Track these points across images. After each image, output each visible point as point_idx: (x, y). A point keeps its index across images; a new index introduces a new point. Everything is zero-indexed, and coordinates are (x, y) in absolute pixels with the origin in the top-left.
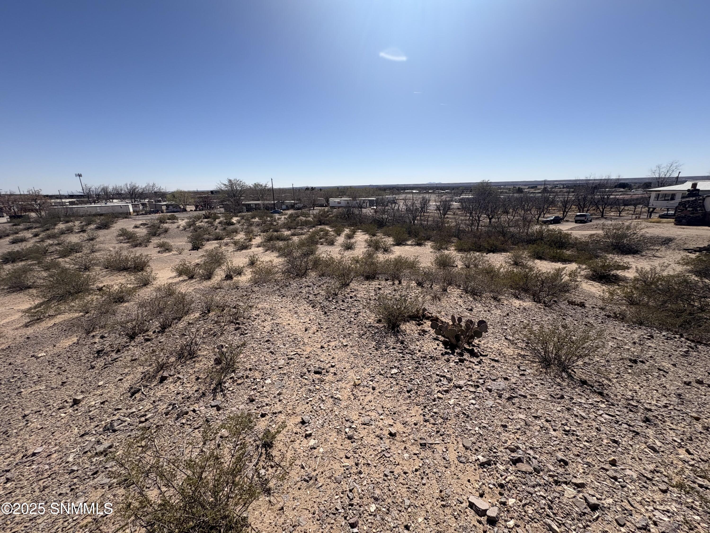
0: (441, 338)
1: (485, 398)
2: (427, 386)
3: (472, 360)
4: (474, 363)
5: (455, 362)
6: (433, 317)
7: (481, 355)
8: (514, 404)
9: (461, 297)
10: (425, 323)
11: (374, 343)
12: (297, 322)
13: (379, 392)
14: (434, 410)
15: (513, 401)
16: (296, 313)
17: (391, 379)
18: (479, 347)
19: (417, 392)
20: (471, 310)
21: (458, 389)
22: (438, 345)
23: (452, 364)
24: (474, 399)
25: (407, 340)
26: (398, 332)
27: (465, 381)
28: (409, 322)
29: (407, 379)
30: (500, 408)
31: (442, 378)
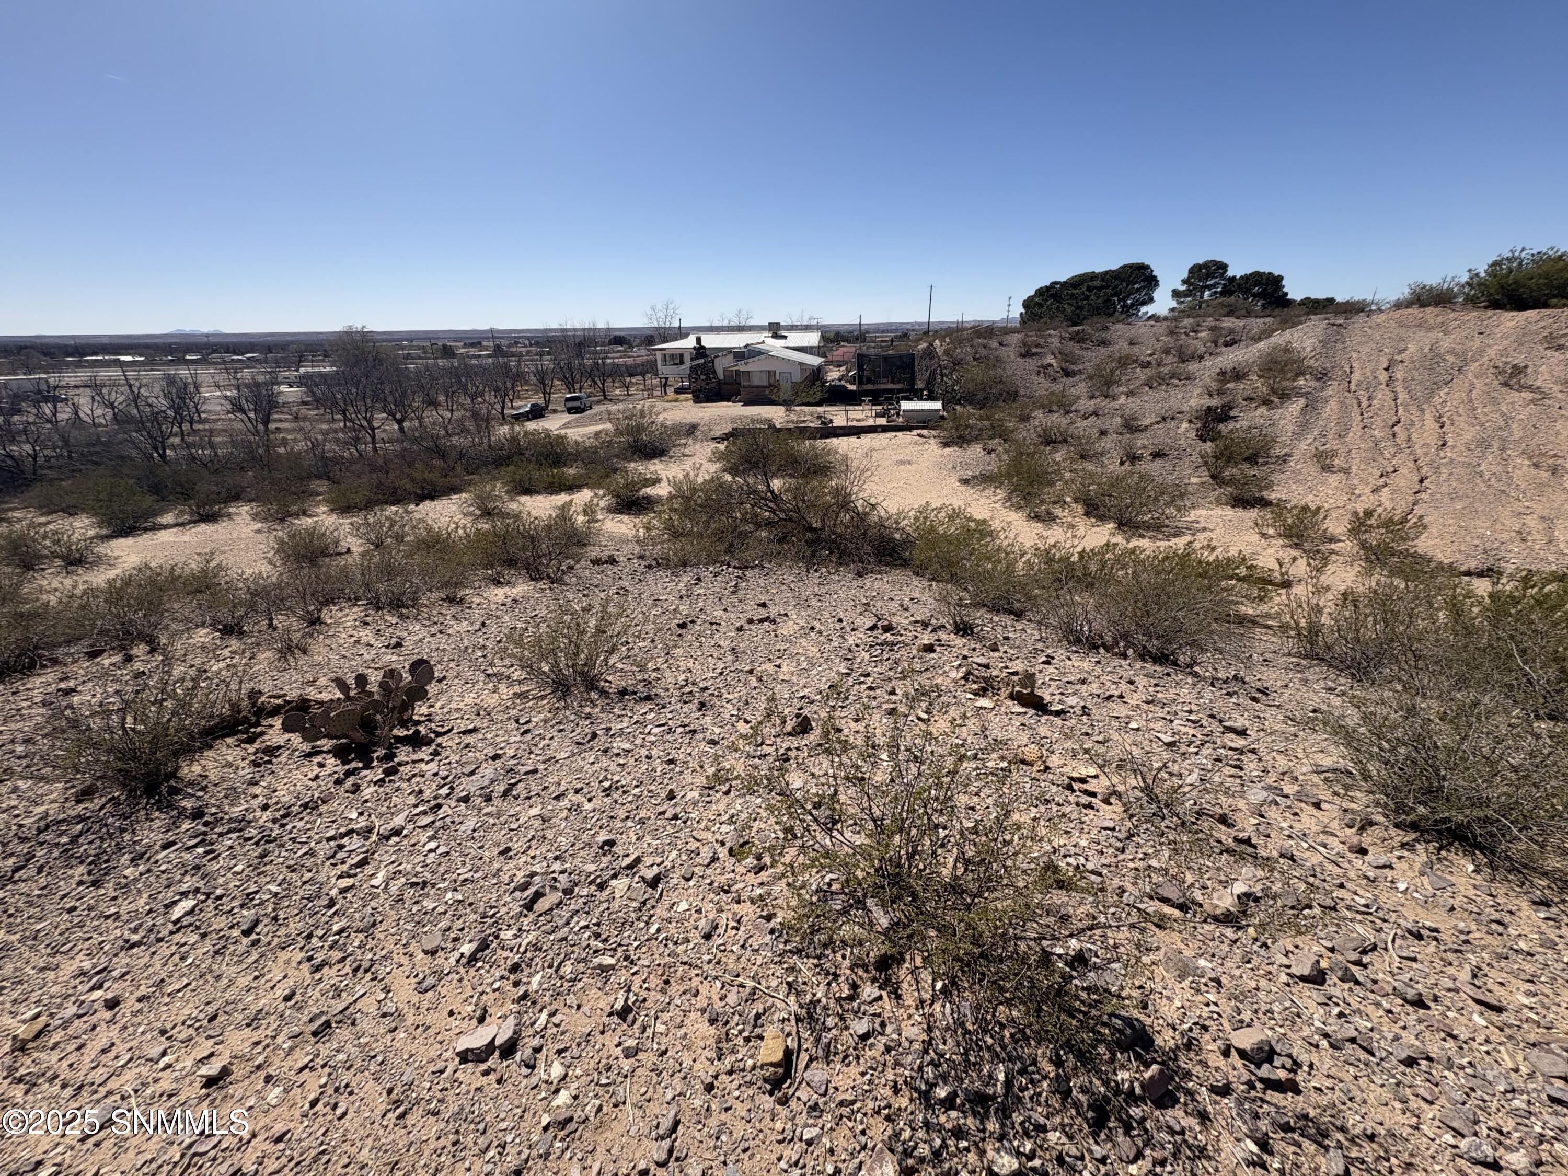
0: (326, 744)
1: (457, 820)
2: (305, 883)
3: (415, 757)
4: (422, 760)
5: (375, 783)
6: (289, 702)
7: (439, 735)
8: (516, 798)
9: (366, 624)
10: (271, 726)
11: (82, 869)
13: (139, 1000)
14: (335, 928)
15: (514, 793)
17: (177, 938)
18: (430, 720)
19: (275, 919)
20: (399, 645)
21: (395, 839)
22: (321, 765)
23: (368, 792)
24: (431, 839)
25: (212, 801)
26: (174, 791)
27: (406, 813)
28: (211, 747)
29: (236, 903)
30: (492, 821)
31: (345, 841)
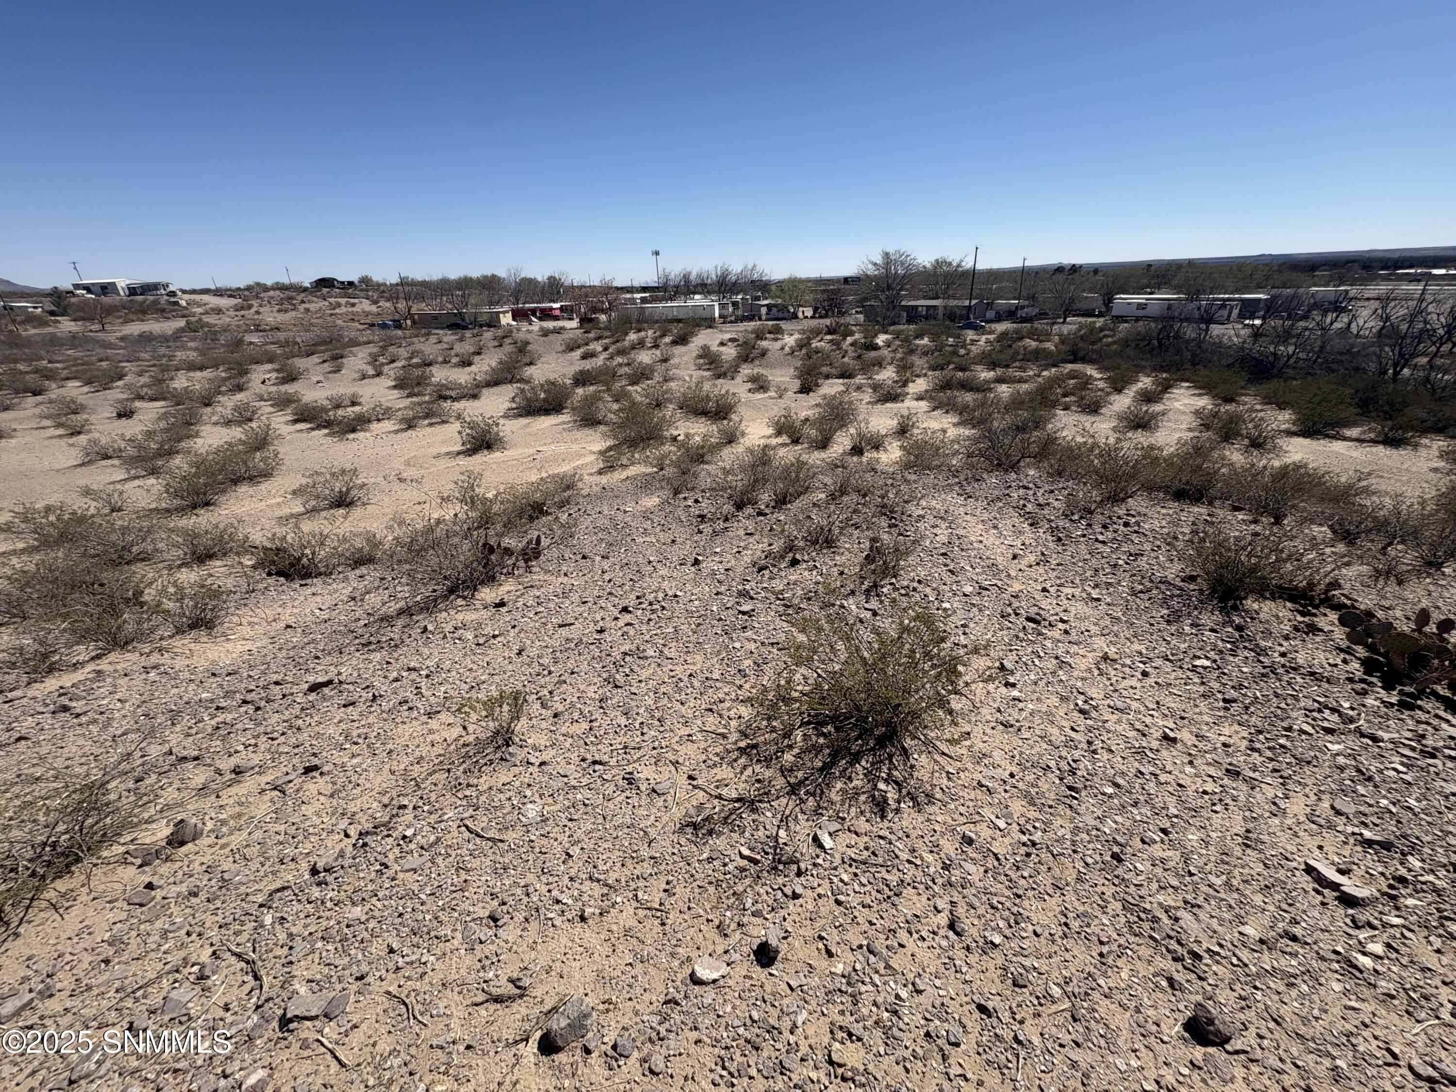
0: (1363, 652)
2: (1279, 707)
3: (1442, 714)
4: (1448, 721)
5: (1383, 702)
6: (1356, 608)
10: (1325, 615)
12: (997, 543)
13: (1156, 683)
14: (1281, 742)
16: (995, 527)
17: (1189, 673)
19: (1247, 708)
21: (1369, 741)
22: (1345, 661)
24: (1403, 765)
25: (1255, 628)
26: (1235, 608)
27: (1397, 737)
28: (1274, 599)
29: (1229, 683)
31: (1327, 711)
